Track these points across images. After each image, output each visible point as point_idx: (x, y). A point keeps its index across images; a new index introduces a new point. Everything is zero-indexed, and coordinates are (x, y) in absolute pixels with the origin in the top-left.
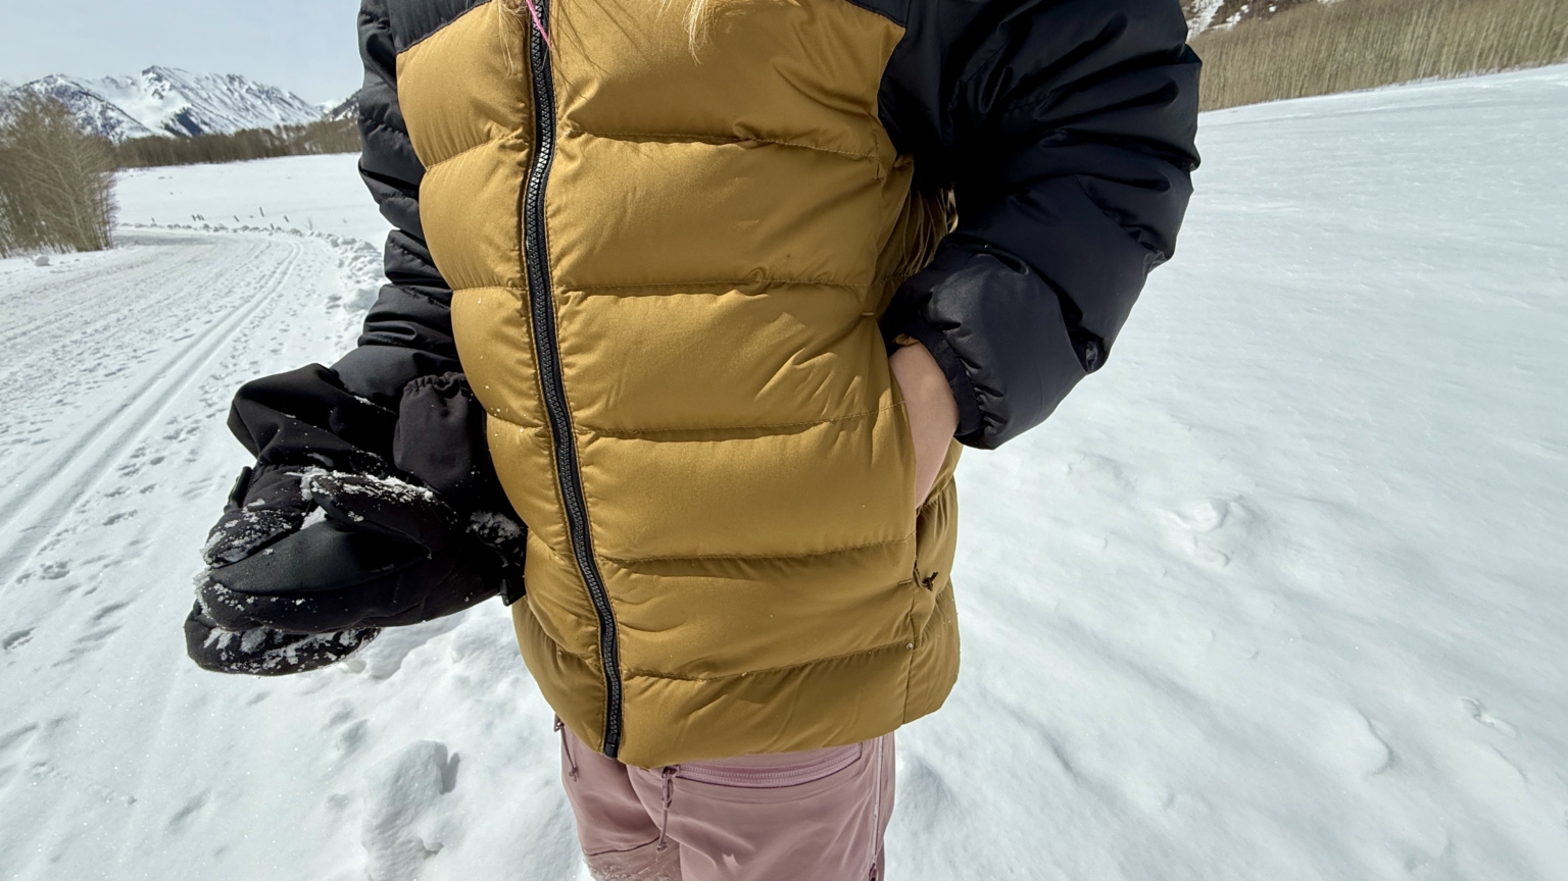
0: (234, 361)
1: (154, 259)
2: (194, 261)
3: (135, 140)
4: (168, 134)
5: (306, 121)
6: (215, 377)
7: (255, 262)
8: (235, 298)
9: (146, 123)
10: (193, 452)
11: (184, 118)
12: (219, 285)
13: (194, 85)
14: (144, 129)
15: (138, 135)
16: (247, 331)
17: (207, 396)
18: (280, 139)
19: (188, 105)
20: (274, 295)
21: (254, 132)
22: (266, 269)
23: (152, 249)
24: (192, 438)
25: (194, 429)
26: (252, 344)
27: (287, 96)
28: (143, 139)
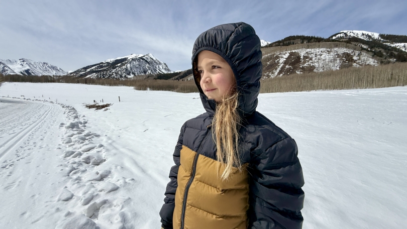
0: (28, 142)
1: (6, 107)
2: (19, 109)
3: (10, 75)
4: (21, 74)
5: (62, 75)
6: (21, 147)
7: (39, 110)
8: (31, 121)
9: (15, 71)
10: (11, 173)
11: (27, 71)
12: (26, 117)
13: (33, 64)
14: (14, 72)
15: (12, 74)
16: (33, 132)
17: (18, 153)
18: (54, 78)
19: (29, 68)
20: (43, 121)
21: (47, 76)
22: (41, 113)
23: (6, 104)
24: (11, 168)
25: (12, 165)
26: (35, 137)
27: (59, 69)
28: (13, 75)
